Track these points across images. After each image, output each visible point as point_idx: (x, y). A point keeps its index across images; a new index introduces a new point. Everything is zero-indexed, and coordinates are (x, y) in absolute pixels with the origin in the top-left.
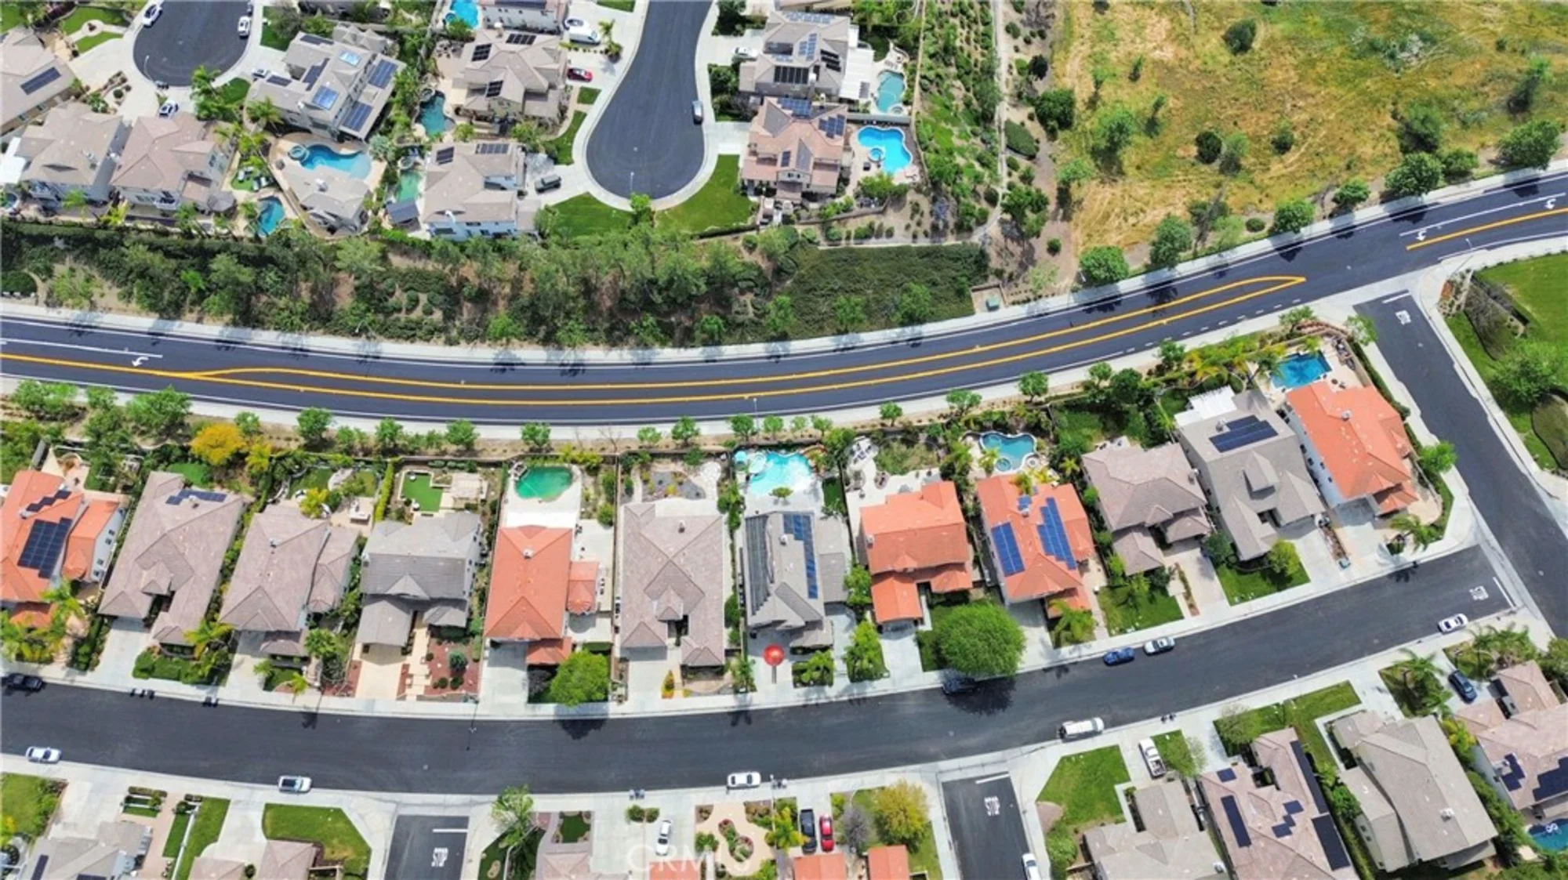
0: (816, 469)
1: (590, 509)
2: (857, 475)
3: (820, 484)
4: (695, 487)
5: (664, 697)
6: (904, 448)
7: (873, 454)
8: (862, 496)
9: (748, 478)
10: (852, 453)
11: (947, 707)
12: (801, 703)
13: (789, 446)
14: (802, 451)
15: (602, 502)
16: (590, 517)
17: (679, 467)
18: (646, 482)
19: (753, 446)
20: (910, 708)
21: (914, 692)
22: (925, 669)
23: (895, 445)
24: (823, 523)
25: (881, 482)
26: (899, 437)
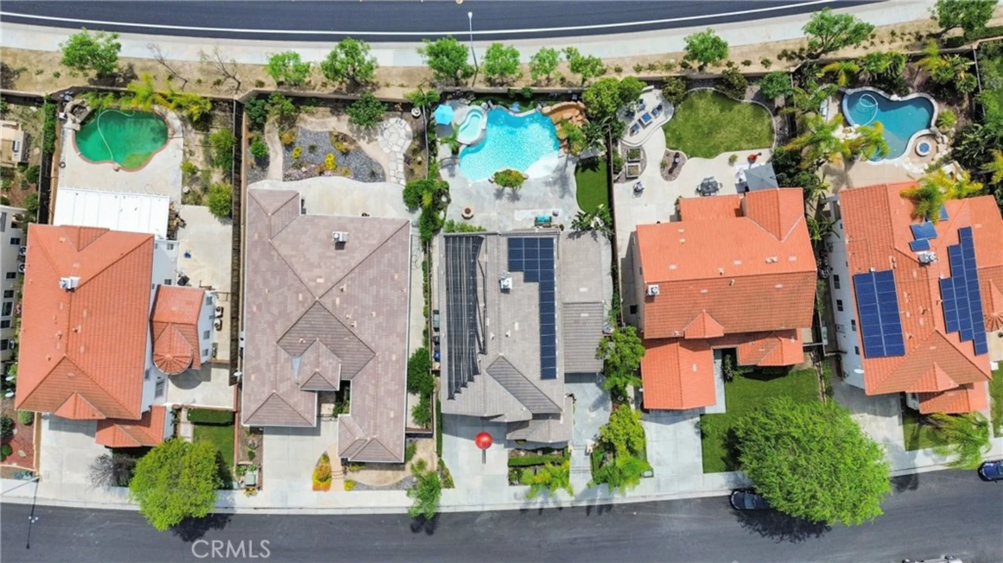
0: (567, 143)
1: (197, 188)
2: (635, 154)
3: (571, 168)
4: (369, 161)
5: (316, 488)
6: (715, 111)
7: (663, 118)
8: (637, 191)
9: (455, 152)
10: (630, 114)
11: (733, 524)
12: (518, 507)
13: (525, 99)
14: (547, 109)
15: (217, 177)
16: (197, 202)
17: (341, 124)
18: (289, 147)
19: (466, 95)
20: (677, 524)
21: (687, 501)
22: (707, 468)
23: (701, 104)
24: (575, 242)
25: (671, 169)
26: (711, 89)
